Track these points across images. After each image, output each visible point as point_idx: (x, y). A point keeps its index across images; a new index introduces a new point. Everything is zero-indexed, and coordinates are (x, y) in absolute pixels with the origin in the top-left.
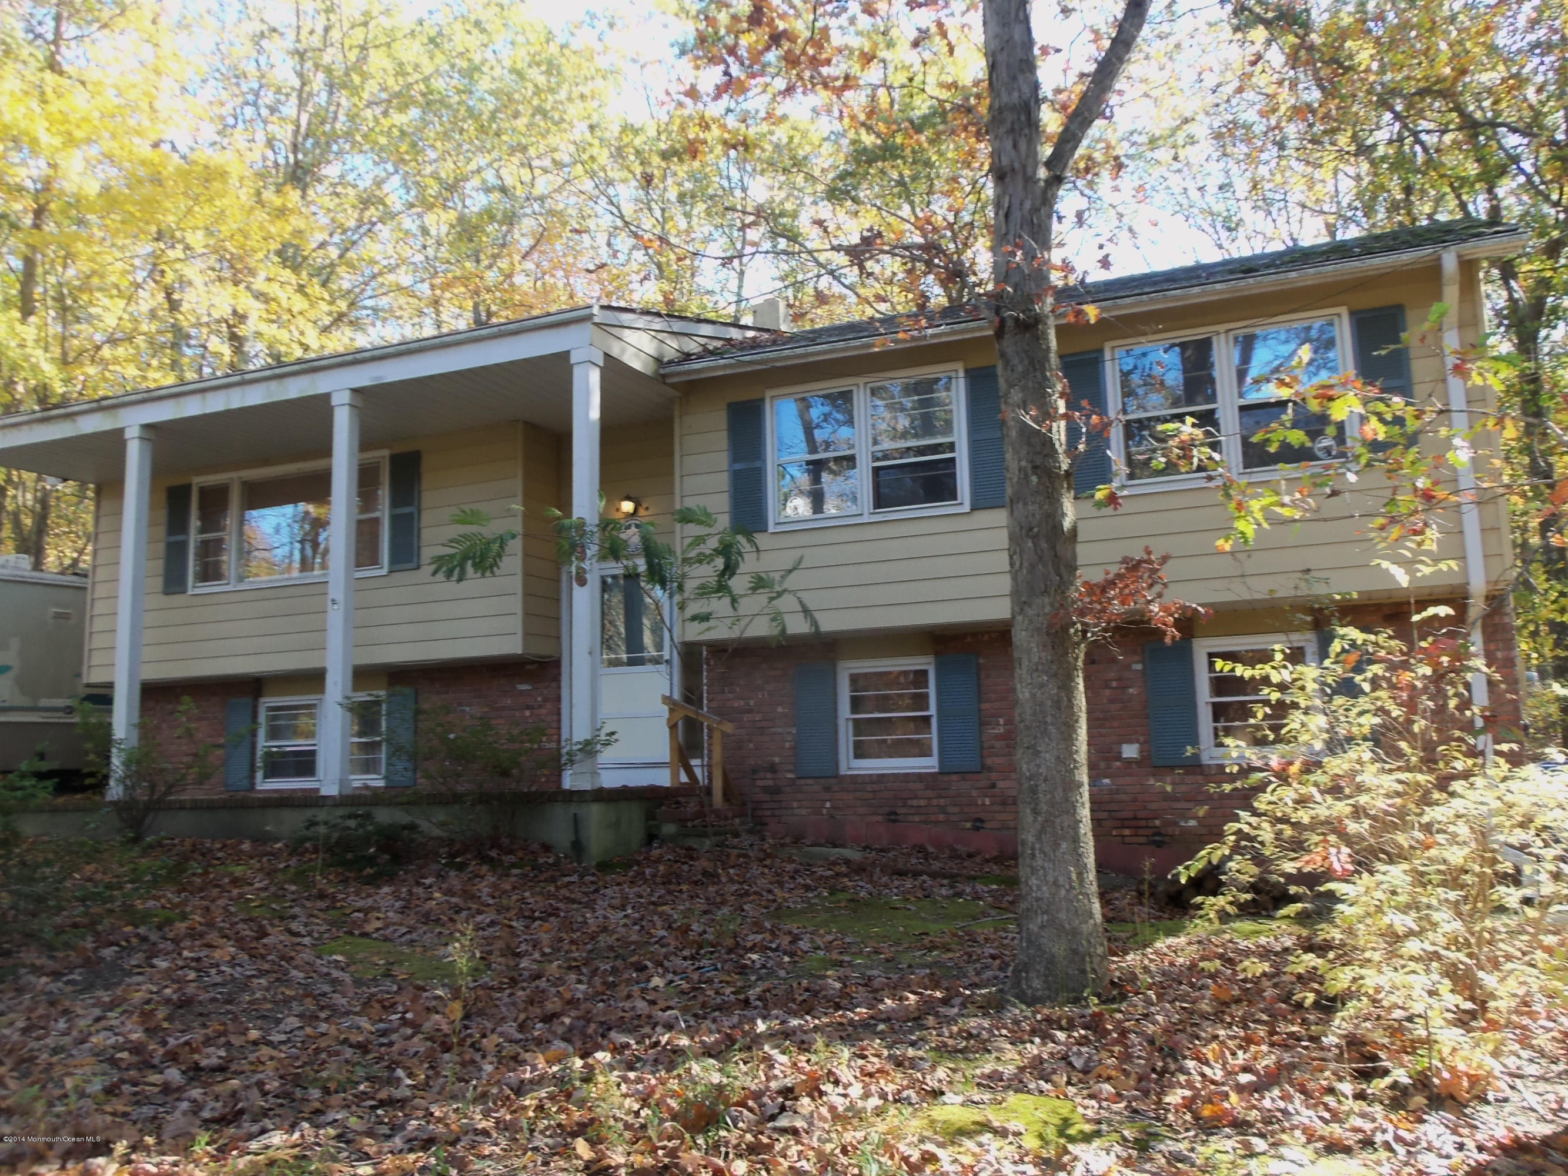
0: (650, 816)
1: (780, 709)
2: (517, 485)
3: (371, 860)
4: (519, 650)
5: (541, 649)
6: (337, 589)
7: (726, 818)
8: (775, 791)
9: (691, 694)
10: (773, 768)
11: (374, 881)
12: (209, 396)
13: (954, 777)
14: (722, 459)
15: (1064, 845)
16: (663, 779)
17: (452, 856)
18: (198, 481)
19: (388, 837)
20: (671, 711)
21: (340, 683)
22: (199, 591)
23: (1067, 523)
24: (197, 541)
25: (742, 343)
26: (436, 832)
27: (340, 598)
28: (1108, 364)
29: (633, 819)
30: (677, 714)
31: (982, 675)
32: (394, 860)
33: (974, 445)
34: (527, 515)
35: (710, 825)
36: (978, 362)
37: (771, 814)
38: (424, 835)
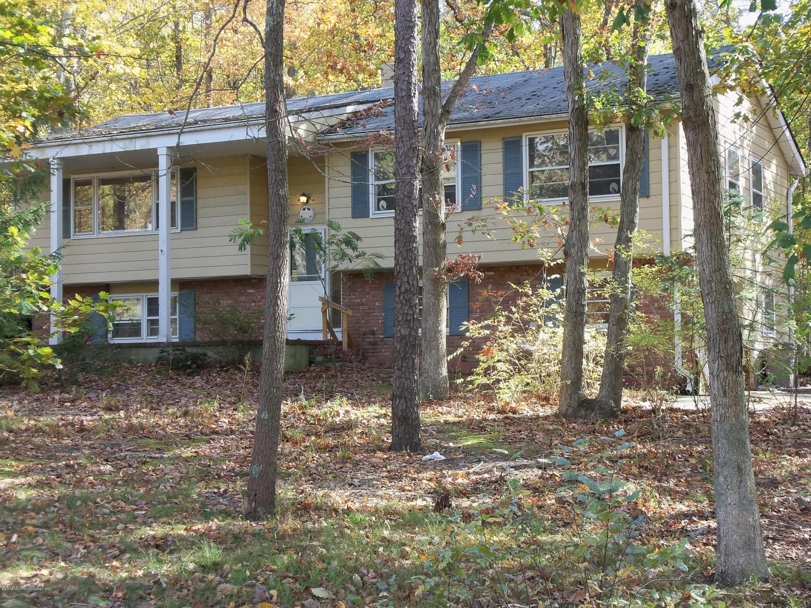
0: (311, 353)
1: (377, 304)
2: (247, 188)
3: (189, 367)
4: (249, 273)
5: (260, 272)
6: (163, 245)
7: (348, 356)
8: (375, 344)
9: (335, 297)
10: (373, 333)
11: (191, 375)
12: (94, 145)
13: (457, 337)
14: (348, 180)
15: (433, 352)
16: (320, 337)
17: (222, 367)
18: (74, 177)
19: (195, 358)
20: (323, 304)
21: (165, 289)
22: (76, 237)
23: (441, 242)
24: (75, 210)
25: (361, 115)
26: (215, 356)
27: (165, 249)
28: (524, 144)
29: (303, 353)
30: (326, 306)
31: (470, 289)
32: (198, 367)
33: (464, 180)
34: (252, 204)
35: (339, 357)
36: (467, 139)
37: (371, 354)
38: (209, 357)
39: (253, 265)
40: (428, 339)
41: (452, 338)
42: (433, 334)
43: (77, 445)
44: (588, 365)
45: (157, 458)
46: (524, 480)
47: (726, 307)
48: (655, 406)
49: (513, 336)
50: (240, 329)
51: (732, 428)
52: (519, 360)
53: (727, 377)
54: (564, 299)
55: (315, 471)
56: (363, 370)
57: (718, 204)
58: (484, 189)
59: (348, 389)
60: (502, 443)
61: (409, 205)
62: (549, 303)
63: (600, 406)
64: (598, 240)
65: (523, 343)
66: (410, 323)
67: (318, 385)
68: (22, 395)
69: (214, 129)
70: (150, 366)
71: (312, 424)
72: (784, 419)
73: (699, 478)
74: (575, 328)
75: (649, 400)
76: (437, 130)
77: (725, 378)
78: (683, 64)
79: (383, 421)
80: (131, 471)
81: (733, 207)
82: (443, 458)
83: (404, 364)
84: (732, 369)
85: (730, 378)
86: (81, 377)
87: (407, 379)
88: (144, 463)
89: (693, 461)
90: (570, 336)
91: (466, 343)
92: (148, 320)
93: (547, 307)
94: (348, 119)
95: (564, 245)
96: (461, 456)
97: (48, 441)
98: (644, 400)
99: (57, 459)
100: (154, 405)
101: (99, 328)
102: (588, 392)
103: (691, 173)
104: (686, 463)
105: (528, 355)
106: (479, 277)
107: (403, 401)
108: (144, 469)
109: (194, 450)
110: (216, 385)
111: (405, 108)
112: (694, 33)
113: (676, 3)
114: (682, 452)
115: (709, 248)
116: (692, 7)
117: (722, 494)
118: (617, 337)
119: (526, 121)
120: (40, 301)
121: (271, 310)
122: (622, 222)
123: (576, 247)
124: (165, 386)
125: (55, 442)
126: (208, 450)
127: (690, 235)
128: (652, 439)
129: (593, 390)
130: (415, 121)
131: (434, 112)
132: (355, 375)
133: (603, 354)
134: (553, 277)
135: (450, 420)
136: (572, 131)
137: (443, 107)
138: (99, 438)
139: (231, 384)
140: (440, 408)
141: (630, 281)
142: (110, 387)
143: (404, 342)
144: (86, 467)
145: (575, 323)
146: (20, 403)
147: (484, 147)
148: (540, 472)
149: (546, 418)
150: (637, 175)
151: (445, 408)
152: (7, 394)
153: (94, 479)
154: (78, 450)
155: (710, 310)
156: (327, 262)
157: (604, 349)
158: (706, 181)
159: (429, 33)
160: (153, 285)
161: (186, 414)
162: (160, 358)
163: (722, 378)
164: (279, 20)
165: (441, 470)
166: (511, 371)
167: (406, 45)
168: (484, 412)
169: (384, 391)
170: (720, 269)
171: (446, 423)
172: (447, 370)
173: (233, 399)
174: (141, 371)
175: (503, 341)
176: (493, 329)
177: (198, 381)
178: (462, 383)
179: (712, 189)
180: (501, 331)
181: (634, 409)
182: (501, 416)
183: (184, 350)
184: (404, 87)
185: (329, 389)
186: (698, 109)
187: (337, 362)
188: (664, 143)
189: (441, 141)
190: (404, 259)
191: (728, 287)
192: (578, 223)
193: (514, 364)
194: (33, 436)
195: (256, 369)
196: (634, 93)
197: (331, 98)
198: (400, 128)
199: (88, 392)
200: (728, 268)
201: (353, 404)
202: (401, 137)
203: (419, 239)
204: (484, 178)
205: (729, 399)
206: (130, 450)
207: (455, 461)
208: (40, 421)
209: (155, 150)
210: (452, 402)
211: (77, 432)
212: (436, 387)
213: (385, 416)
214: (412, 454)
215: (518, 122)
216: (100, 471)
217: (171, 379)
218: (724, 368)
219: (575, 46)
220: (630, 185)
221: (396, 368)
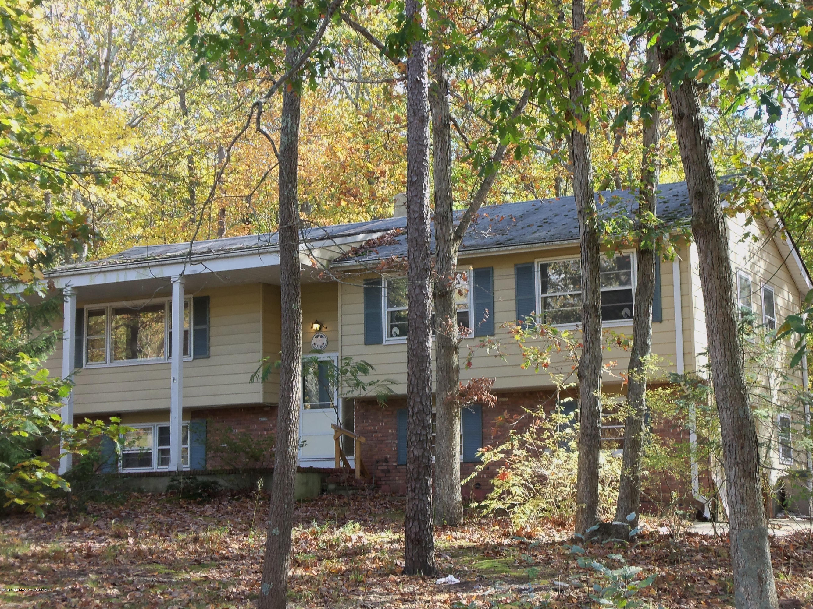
0: (323, 481)
1: (390, 431)
2: (260, 315)
3: (200, 495)
4: (261, 401)
5: (272, 400)
6: (175, 371)
7: (361, 484)
8: (388, 471)
9: (348, 424)
10: (386, 460)
11: (202, 503)
12: (108, 274)
14: (361, 307)
15: (447, 476)
16: (332, 465)
17: (233, 496)
18: (87, 307)
19: (206, 486)
20: (336, 431)
21: (177, 417)
22: (88, 367)
23: (454, 366)
24: (88, 340)
25: (374, 243)
26: (226, 484)
27: (177, 377)
28: (536, 269)
29: (315, 481)
30: (339, 433)
31: (484, 415)
32: (209, 495)
33: (476, 306)
34: (265, 331)
35: (351, 485)
36: (479, 265)
37: (384, 482)
38: (221, 486)
39: (265, 392)
40: (441, 463)
41: (466, 465)
42: (446, 460)
43: (83, 571)
44: (603, 489)
45: (166, 582)
46: (540, 602)
47: (741, 413)
48: (673, 531)
49: (527, 460)
50: (252, 456)
51: (751, 536)
52: (534, 484)
53: (744, 484)
54: (579, 424)
55: (327, 594)
56: (375, 498)
57: (731, 310)
58: (497, 315)
59: (361, 516)
60: (518, 567)
61: (422, 326)
62: (563, 427)
63: (616, 530)
64: (611, 363)
65: (539, 468)
66: (423, 444)
67: (330, 512)
68: (30, 523)
69: (228, 257)
70: (160, 495)
71: (324, 549)
72: (805, 544)
73: (719, 600)
74: (590, 451)
75: (667, 525)
76: (450, 254)
77: (743, 485)
78: (691, 173)
79: (395, 545)
80: (138, 594)
81: (745, 325)
82: (457, 581)
83: (418, 486)
84: (750, 476)
85: (748, 485)
86: (90, 506)
87: (420, 500)
88: (152, 587)
89: (713, 583)
90: (585, 459)
91: (480, 467)
92: (159, 450)
93: (561, 431)
94: (361, 247)
95: (577, 368)
96: (476, 579)
97: (54, 566)
98: (661, 525)
99: (63, 584)
100: (164, 532)
101: (110, 457)
102: (604, 517)
103: (703, 279)
104: (706, 586)
105: (542, 479)
106: (492, 401)
107: (416, 523)
108: (152, 592)
109: (203, 575)
110: (227, 513)
111: (417, 230)
112: (702, 142)
113: (683, 114)
114: (701, 574)
115: (723, 353)
116: (699, 118)
117: (743, 605)
118: (632, 460)
119: (537, 247)
120: (50, 423)
121: (283, 424)
122: (635, 344)
123: (590, 369)
124: (176, 515)
125: (62, 567)
126: (218, 575)
127: (704, 354)
128: (671, 562)
129: (609, 516)
130: (427, 242)
131: (446, 238)
132: (367, 503)
133: (619, 478)
134: (567, 400)
135: (464, 545)
136: (583, 254)
137: (455, 232)
138: (106, 564)
139: (242, 512)
140: (454, 533)
141: (644, 403)
142: (119, 516)
143: (417, 463)
144: (92, 590)
145: (590, 446)
146: (27, 531)
147: (497, 272)
148: (557, 594)
149: (562, 543)
150: (649, 297)
151: (459, 533)
152: (14, 523)
153: (100, 602)
154: (85, 575)
155: (725, 415)
156: (340, 388)
157: (620, 473)
158: (718, 287)
159: (441, 160)
160: (165, 413)
161: (196, 540)
162: (170, 487)
163: (739, 485)
164: (293, 139)
165: (455, 593)
166: (526, 496)
167: (418, 168)
168: (499, 537)
169: (397, 518)
170: (734, 375)
171: (460, 547)
172: (461, 495)
173: (244, 526)
174: (150, 500)
175: (518, 465)
176: (508, 453)
177: (209, 509)
178: (477, 507)
179: (724, 295)
180: (515, 456)
181: (651, 534)
182: (516, 541)
183: (195, 478)
184: (417, 209)
185: (342, 516)
186: (708, 216)
187: (350, 490)
188: (676, 266)
189: (454, 265)
190: (417, 379)
191: (742, 392)
192: (591, 345)
193: (529, 489)
194: (39, 562)
195: (267, 498)
196: (644, 216)
197: (344, 227)
198: (412, 249)
199: (97, 520)
200: (742, 374)
201: (366, 531)
202: (414, 258)
203: (433, 358)
204: (497, 305)
205: (747, 506)
206: (138, 575)
207: (470, 585)
208: (46, 548)
209: (169, 278)
210: (466, 528)
211: (85, 558)
212: (450, 513)
213: (399, 540)
214: (426, 578)
215: (531, 248)
216: (107, 595)
217: (182, 507)
218: (741, 474)
219: (585, 172)
220: (642, 307)
221: (409, 489)
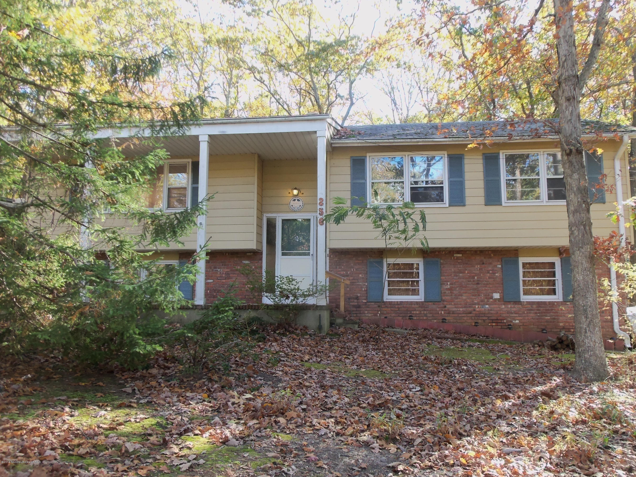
0: (331, 316)
1: (361, 276)
2: (254, 179)
4: (254, 247)
8: (359, 307)
10: (357, 298)
13: (430, 303)
14: (348, 178)
27: (203, 223)
28: (501, 158)
31: (442, 266)
33: (450, 183)
34: (257, 192)
36: (452, 152)
39: (257, 241)
209: (197, 137)
